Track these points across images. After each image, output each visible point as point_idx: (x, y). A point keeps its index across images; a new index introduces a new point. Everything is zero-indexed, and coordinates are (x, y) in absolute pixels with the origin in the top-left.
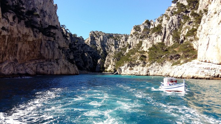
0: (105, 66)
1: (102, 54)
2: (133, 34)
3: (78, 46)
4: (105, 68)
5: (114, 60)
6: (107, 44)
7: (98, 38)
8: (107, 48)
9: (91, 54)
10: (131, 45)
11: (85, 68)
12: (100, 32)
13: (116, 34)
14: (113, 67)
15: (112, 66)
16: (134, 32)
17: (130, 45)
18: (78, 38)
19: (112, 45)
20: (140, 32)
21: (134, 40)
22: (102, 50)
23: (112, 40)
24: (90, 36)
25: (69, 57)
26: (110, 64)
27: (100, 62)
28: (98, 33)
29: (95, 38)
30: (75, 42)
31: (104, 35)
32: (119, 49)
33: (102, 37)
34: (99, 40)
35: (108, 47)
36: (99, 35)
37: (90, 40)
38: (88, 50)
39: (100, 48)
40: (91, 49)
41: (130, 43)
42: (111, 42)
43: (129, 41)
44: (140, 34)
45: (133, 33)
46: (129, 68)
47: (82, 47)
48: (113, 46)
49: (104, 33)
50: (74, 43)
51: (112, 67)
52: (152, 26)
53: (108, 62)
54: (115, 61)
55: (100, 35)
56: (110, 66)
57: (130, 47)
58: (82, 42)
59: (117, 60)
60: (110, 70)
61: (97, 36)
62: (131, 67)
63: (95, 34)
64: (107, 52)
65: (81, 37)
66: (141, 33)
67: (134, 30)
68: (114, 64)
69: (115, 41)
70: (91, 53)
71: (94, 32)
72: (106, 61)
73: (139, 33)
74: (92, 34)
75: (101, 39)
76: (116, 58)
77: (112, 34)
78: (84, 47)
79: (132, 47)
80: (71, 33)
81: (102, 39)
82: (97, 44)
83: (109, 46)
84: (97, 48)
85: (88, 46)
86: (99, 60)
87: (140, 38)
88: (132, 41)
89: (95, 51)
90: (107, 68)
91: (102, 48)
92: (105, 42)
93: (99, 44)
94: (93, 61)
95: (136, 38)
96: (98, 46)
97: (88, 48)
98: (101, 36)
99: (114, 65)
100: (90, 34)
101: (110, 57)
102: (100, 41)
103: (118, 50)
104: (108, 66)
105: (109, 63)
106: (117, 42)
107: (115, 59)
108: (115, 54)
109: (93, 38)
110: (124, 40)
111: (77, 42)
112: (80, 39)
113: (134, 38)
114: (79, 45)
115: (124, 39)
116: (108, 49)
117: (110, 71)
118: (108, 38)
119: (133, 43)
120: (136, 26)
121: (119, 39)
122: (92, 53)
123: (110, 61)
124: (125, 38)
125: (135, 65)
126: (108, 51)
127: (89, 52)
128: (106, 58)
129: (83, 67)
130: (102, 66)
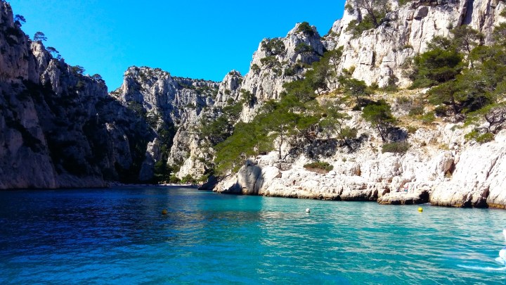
0: (170, 161)
1: (160, 130)
2: (259, 64)
3: (84, 102)
4: (170, 170)
5: (203, 142)
6: (177, 103)
7: (151, 85)
8: (176, 114)
9: (126, 128)
10: (258, 95)
11: (97, 168)
12: (155, 70)
13: (199, 81)
14: (198, 166)
15: (197, 161)
16: (264, 57)
17: (253, 96)
18: (87, 79)
19: (191, 106)
20: (283, 56)
21: (265, 80)
22: (160, 120)
23: (188, 93)
24: (127, 79)
25: (15, 114)
26: (188, 156)
27: (153, 151)
28: (150, 72)
29: (140, 84)
30: (75, 88)
31: (167, 77)
32: (216, 111)
33: (160, 83)
34: (154, 90)
35: (180, 110)
36: (153, 78)
37: (125, 91)
38: (119, 117)
39: (156, 113)
40: (128, 112)
41: (255, 89)
42: (187, 99)
43: (247, 86)
44: (284, 63)
45: (262, 60)
46: (303, 159)
47: (98, 106)
48: (194, 108)
49: (167, 74)
50: (70, 90)
51: (194, 167)
52: (351, 12)
53: (181, 150)
54: (205, 146)
55: (157, 79)
56: (189, 162)
57: (252, 101)
58: (101, 92)
59: (212, 141)
60: (189, 175)
61: (146, 81)
62: (311, 155)
63: (142, 75)
64: (176, 125)
65: (98, 76)
66: (285, 60)
67: (264, 52)
68: (201, 156)
69: (198, 96)
70: (127, 124)
71: (137, 69)
72: (174, 147)
73: (280, 60)
74: (131, 74)
75: (157, 89)
76: (207, 137)
77: (190, 79)
78: (105, 107)
79: (260, 102)
80: (63, 60)
81: (160, 88)
82: (146, 104)
83: (182, 110)
84: (145, 112)
85: (119, 104)
86: (150, 143)
87: (285, 74)
88: (258, 85)
89: (138, 120)
90: (177, 170)
91: (161, 114)
92: (169, 97)
93: (151, 103)
94: (132, 148)
95: (272, 73)
96: (150, 107)
97: (118, 110)
98: (158, 81)
99: (202, 160)
100: (128, 72)
101: (186, 134)
102: (157, 94)
103: (212, 114)
104: (180, 162)
105: (184, 153)
106: (205, 97)
107: (206, 140)
108: (204, 124)
109: (134, 86)
110: (229, 87)
111: (82, 89)
112: (94, 82)
113: (265, 75)
114: (88, 98)
115: (229, 82)
116: (179, 117)
117: (188, 178)
118: (180, 87)
119: (262, 89)
120: (268, 40)
121: (207, 94)
122: (132, 126)
123: (187, 149)
124: (232, 80)
125: (334, 148)
126: (178, 123)
127: (120, 123)
128: (175, 139)
129: (87, 163)
130: (160, 163)
